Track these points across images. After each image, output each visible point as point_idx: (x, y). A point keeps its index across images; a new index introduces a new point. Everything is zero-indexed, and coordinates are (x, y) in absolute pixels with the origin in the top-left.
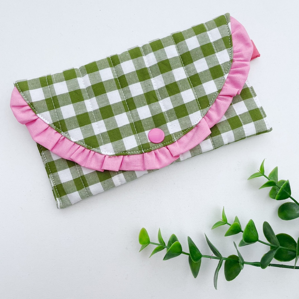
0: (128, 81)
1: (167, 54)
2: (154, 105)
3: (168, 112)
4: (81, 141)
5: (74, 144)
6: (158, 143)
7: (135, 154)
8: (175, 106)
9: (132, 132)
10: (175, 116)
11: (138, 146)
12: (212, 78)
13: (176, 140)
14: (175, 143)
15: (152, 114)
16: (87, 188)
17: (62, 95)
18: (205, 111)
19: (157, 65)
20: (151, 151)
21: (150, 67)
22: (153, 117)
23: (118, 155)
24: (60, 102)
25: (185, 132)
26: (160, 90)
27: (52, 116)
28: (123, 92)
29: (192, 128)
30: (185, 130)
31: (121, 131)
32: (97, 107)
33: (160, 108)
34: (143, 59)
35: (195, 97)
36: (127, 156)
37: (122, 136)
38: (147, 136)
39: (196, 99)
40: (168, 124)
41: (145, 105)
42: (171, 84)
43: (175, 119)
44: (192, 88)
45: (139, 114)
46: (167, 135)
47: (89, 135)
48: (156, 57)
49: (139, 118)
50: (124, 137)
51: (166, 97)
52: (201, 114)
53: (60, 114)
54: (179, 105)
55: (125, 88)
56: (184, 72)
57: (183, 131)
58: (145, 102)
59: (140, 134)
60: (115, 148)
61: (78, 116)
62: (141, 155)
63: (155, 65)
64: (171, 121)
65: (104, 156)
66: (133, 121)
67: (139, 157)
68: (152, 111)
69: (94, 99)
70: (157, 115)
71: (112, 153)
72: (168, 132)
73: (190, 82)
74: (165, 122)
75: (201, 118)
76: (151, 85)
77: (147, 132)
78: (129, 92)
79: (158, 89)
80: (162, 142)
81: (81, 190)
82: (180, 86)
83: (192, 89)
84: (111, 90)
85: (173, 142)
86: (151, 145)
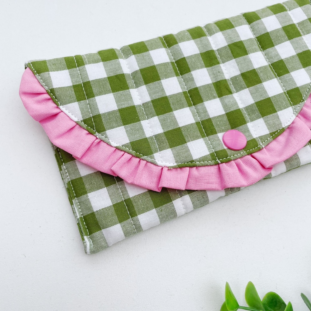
0: (190, 66)
1: (240, 35)
2: (227, 99)
3: (247, 108)
4: (125, 145)
5: (115, 150)
6: (238, 150)
7: (207, 166)
8: (257, 100)
9: (199, 134)
10: (257, 113)
11: (211, 154)
12: (302, 66)
13: (264, 147)
14: (262, 150)
15: (225, 111)
16: (135, 218)
17: (98, 81)
18: (298, 107)
19: (228, 48)
20: (229, 161)
21: (218, 50)
22: (227, 114)
23: (181, 167)
24: (95, 90)
25: (275, 135)
26: (234, 79)
27: (82, 109)
28: (184, 80)
29: (283, 130)
30: (274, 133)
31: (183, 133)
32: (148, 99)
33: (236, 103)
34: (208, 40)
35: (283, 90)
36: (195, 168)
37: (187, 140)
38: (221, 140)
39: (285, 92)
40: (250, 125)
41: (214, 98)
42: (248, 72)
43: (258, 118)
44: (276, 77)
45: (208, 109)
46: (249, 139)
47: (137, 137)
48: (226, 38)
49: (208, 116)
50: (189, 141)
51: (242, 88)
52: (294, 111)
53: (94, 107)
54: (263, 99)
55: (186, 75)
56: (264, 57)
57: (271, 134)
58: (215, 94)
59: (211, 137)
60: (176, 156)
61: (120, 110)
62: (216, 167)
63: (225, 47)
64: (252, 120)
65: (161, 168)
66: (199, 119)
67: (214, 169)
68: (225, 106)
69: (144, 88)
70: (232, 112)
71: (173, 164)
72: (251, 135)
73: (273, 71)
74: (244, 122)
75: (294, 117)
76: (220, 72)
77: (220, 135)
78: (192, 79)
79: (231, 79)
80: (243, 149)
81: (125, 222)
82: (261, 75)
83: (278, 79)
84: (167, 77)
85: (260, 150)
86: (229, 152)
